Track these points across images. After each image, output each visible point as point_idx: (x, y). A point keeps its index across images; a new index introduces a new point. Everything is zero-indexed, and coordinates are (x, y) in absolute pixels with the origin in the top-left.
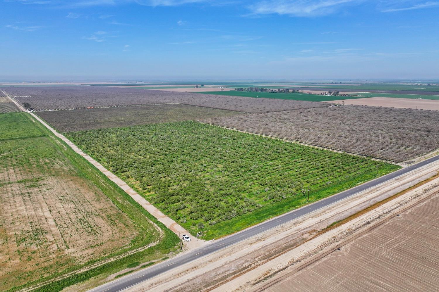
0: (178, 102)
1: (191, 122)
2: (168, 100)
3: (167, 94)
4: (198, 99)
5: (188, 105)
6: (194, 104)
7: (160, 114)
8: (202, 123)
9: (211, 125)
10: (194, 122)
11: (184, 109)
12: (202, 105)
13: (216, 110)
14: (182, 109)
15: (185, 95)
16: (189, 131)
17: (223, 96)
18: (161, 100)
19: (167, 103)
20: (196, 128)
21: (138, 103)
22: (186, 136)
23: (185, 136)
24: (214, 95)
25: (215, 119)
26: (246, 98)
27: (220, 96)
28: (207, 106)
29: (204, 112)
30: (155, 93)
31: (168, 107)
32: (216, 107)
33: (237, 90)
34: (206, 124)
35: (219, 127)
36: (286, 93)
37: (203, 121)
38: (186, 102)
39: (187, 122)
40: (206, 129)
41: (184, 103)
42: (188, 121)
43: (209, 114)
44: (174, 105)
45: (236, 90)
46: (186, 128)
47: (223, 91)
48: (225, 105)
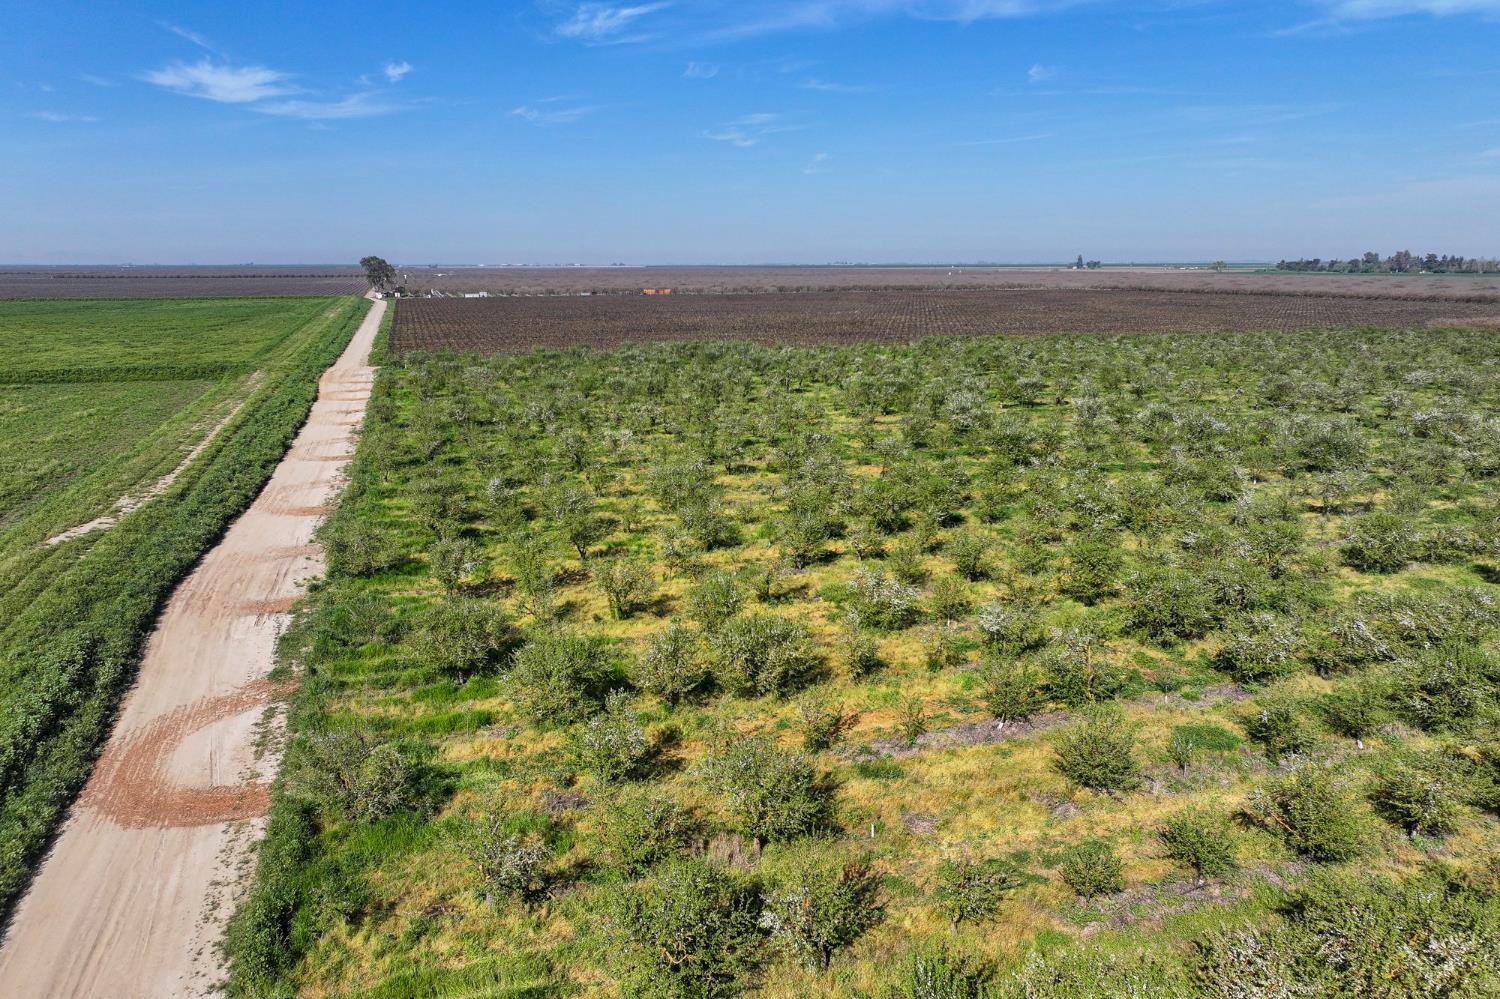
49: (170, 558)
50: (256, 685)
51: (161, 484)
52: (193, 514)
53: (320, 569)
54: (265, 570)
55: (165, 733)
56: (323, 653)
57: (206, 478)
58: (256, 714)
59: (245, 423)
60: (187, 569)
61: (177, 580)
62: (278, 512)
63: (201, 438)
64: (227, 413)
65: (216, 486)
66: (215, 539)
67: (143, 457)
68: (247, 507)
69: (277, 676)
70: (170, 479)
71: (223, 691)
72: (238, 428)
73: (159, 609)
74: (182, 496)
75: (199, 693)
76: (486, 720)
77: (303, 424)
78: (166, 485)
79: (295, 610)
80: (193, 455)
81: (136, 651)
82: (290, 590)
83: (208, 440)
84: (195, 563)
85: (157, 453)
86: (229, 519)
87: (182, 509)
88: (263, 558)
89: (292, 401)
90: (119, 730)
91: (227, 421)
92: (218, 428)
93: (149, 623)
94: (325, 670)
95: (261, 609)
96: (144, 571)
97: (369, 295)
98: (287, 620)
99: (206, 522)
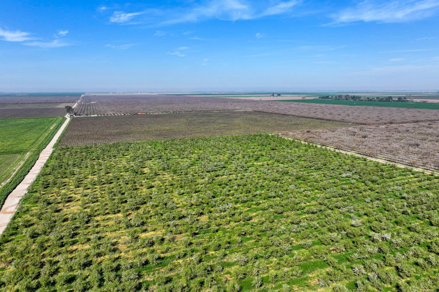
0: (250, 109)
1: (267, 137)
2: (239, 106)
3: (239, 101)
4: (276, 107)
5: (263, 112)
6: (271, 112)
7: (222, 123)
8: (286, 138)
9: (303, 142)
10: (273, 136)
11: (258, 117)
12: (282, 112)
13: (304, 119)
14: (254, 117)
15: (260, 103)
16: (264, 153)
17: (307, 104)
18: (230, 107)
19: (236, 110)
20: (277, 148)
21: (201, 110)
22: (259, 164)
23: (255, 163)
24: (295, 103)
25: (308, 132)
26: (338, 106)
27: (303, 104)
28: (288, 113)
29: (285, 121)
30: (225, 101)
31: (236, 114)
32: (301, 115)
33: (322, 98)
34: (293, 141)
35: (319, 146)
36: (389, 101)
37: (287, 135)
38: (260, 109)
39: (260, 136)
40: (296, 149)
41: (257, 110)
42: (262, 134)
43: (295, 124)
44: (245, 112)
45: (320, 98)
46: (260, 148)
47: (305, 99)
48: (315, 113)
49: (9, 191)
50: (16, 204)
51: (8, 180)
52: (12, 185)
53: (27, 192)
54: (20, 192)
55: (7, 208)
56: (24, 201)
57: (15, 179)
58: (16, 206)
59: (22, 167)
60: (10, 192)
61: (9, 194)
62: (24, 184)
63: (15, 171)
64: (20, 165)
65: (16, 180)
66: (14, 188)
67: (5, 175)
68: (20, 183)
69: (19, 203)
70: (9, 179)
71: (12, 205)
72: (21, 168)
73: (7, 197)
74: (11, 182)
75: (11, 205)
76: (37, 206)
77: (33, 166)
78: (9, 180)
79: (22, 197)
80: (13, 175)
81: (4, 201)
82: (23, 195)
83: (16, 171)
84: (11, 192)
85: (8, 175)
86: (17, 186)
87: (10, 184)
88: (20, 191)
89: (32, 161)
90: (3, 208)
91: (20, 167)
92: (18, 168)
93: (6, 199)
94: (23, 202)
95: (19, 197)
96: (5, 193)
97: (66, 116)
98: (21, 198)
99: (14, 186)
